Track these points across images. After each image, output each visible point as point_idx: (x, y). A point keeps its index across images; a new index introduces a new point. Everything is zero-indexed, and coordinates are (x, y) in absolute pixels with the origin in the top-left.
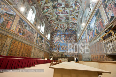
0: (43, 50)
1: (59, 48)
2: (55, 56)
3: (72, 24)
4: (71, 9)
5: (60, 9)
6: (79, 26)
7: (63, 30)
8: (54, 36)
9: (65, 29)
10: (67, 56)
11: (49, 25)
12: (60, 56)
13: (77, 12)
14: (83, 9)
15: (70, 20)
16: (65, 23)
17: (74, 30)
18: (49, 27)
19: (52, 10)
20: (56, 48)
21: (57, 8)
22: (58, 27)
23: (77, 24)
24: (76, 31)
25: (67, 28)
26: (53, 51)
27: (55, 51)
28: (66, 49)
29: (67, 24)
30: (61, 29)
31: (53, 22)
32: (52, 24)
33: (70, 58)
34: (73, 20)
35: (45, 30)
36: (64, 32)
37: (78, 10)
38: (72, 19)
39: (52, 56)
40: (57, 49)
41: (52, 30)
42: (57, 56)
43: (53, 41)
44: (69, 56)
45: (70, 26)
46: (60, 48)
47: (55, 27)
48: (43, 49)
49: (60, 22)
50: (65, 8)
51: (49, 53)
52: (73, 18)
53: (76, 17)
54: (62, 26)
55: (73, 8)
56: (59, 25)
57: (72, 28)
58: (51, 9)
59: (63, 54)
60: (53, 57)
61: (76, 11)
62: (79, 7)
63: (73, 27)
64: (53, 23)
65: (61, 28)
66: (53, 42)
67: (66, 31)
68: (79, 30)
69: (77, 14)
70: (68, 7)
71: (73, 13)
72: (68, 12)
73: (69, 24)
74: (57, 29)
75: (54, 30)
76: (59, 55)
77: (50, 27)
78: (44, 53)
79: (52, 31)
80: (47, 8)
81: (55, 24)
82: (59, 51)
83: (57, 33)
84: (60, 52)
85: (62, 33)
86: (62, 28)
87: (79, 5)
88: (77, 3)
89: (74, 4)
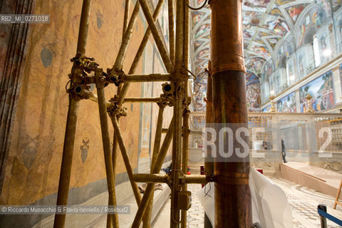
3: (253, 58)
4: (263, 30)
8: (202, 87)
13: (276, 39)
14: (294, 38)
15: (252, 49)
17: (254, 72)
23: (265, 60)
24: (259, 75)
31: (204, 53)
32: (201, 58)
34: (259, 51)
37: (282, 35)
38: (256, 49)
41: (196, 71)
43: (199, 102)
50: (249, 26)
52: (262, 47)
53: (268, 46)
55: (268, 29)
57: (251, 66)
61: (274, 36)
62: (286, 32)
63: (253, 64)
64: (204, 55)
66: (199, 104)
69: (273, 42)
70: (255, 26)
71: (263, 38)
72: (251, 34)
75: (201, 71)
80: (206, 27)
87: (287, 29)
88: (283, 24)
89: (273, 23)
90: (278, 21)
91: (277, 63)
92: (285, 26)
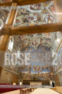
0: (10, 72)
1: (30, 69)
2: (25, 79)
3: (46, 39)
4: (44, 23)
5: (31, 22)
6: (53, 42)
7: (35, 46)
9: (38, 45)
10: (41, 79)
11: (19, 40)
12: (32, 80)
15: (43, 35)
16: (38, 38)
17: (48, 46)
18: (18, 43)
19: (22, 24)
20: (27, 69)
21: (28, 22)
22: (29, 43)
23: (51, 39)
24: (50, 47)
25: (40, 44)
26: (23, 73)
27: (26, 73)
28: (39, 70)
29: (40, 39)
30: (33, 46)
31: (23, 37)
32: (22, 39)
33: (45, 81)
34: (46, 35)
35: (14, 47)
36: (37, 49)
39: (22, 79)
40: (29, 70)
41: (22, 46)
42: (28, 79)
44: (43, 79)
45: (44, 42)
46: (32, 69)
47: (26, 43)
48: (11, 70)
49: (31, 37)
50: (37, 22)
51: (18, 76)
54: (34, 42)
55: (46, 22)
56: (31, 41)
57: (46, 44)
58: (21, 22)
59: (36, 77)
60: (24, 80)
63: (47, 42)
65: (33, 44)
67: (38, 48)
68: (53, 47)
70: (40, 21)
73: (42, 39)
74: (28, 45)
75: (25, 47)
76: (31, 77)
77: (20, 43)
78: (12, 75)
79: (22, 48)
80: (17, 22)
81: (26, 39)
82: (30, 73)
83: (28, 50)
84: (32, 73)
85: (34, 50)
86: (35, 44)
87: (53, 19)
88: (51, 17)
89: (47, 18)
90: (48, 17)
91: (54, 38)
92: (52, 18)
